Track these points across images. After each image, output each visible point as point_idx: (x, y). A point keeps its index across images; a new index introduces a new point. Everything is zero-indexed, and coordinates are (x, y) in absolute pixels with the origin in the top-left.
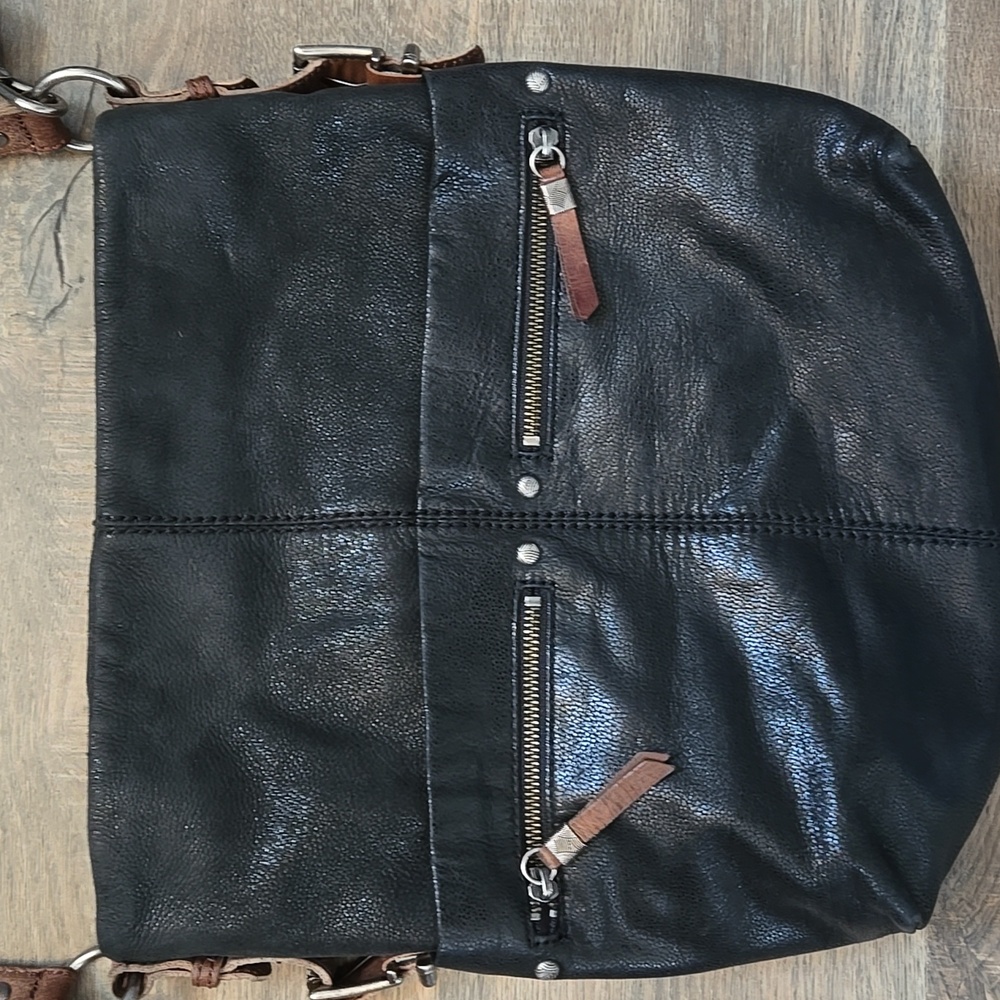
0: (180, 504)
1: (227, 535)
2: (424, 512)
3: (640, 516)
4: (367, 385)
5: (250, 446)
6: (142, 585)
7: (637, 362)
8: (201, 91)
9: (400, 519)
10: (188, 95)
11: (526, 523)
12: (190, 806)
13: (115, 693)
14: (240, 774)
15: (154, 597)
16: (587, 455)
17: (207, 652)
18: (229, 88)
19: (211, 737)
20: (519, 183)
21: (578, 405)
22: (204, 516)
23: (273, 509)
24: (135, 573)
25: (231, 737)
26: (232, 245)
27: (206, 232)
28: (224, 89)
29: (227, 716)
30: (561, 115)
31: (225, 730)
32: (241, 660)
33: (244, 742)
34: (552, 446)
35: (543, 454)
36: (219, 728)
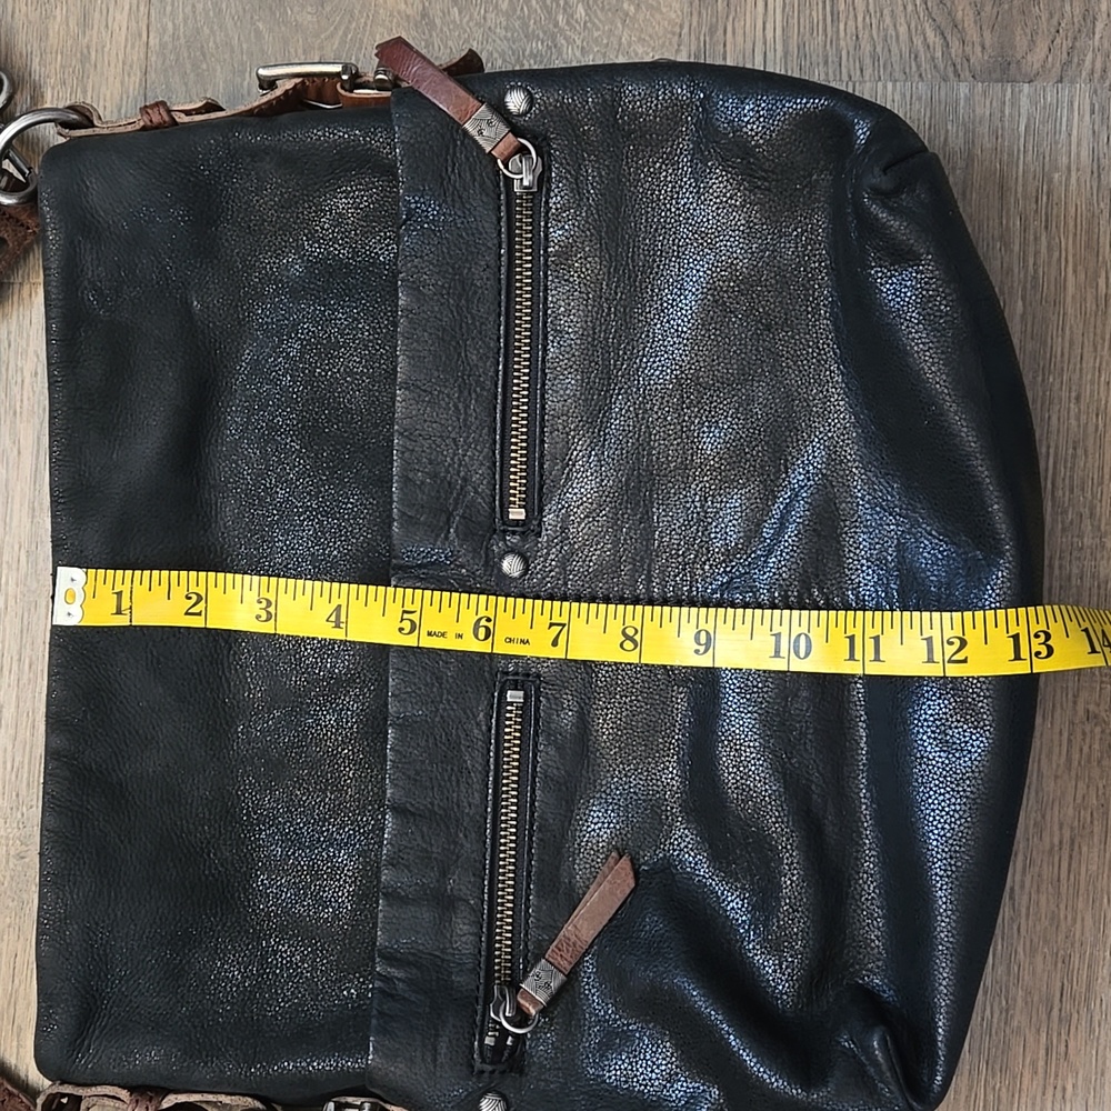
3: (637, 599)
4: (337, 451)
5: (216, 516)
6: (96, 669)
7: (634, 427)
8: (156, 119)
10: (142, 124)
12: (149, 915)
13: (69, 789)
14: (203, 878)
15: (110, 683)
16: (579, 530)
17: (169, 743)
18: (188, 113)
19: (173, 834)
20: (499, 219)
21: (568, 474)
24: (88, 658)
25: (196, 836)
26: (196, 292)
27: (167, 279)
28: (183, 115)
29: (191, 812)
30: (546, 138)
31: (188, 827)
32: (206, 752)
33: (209, 843)
34: (541, 520)
35: (530, 528)
36: (182, 824)
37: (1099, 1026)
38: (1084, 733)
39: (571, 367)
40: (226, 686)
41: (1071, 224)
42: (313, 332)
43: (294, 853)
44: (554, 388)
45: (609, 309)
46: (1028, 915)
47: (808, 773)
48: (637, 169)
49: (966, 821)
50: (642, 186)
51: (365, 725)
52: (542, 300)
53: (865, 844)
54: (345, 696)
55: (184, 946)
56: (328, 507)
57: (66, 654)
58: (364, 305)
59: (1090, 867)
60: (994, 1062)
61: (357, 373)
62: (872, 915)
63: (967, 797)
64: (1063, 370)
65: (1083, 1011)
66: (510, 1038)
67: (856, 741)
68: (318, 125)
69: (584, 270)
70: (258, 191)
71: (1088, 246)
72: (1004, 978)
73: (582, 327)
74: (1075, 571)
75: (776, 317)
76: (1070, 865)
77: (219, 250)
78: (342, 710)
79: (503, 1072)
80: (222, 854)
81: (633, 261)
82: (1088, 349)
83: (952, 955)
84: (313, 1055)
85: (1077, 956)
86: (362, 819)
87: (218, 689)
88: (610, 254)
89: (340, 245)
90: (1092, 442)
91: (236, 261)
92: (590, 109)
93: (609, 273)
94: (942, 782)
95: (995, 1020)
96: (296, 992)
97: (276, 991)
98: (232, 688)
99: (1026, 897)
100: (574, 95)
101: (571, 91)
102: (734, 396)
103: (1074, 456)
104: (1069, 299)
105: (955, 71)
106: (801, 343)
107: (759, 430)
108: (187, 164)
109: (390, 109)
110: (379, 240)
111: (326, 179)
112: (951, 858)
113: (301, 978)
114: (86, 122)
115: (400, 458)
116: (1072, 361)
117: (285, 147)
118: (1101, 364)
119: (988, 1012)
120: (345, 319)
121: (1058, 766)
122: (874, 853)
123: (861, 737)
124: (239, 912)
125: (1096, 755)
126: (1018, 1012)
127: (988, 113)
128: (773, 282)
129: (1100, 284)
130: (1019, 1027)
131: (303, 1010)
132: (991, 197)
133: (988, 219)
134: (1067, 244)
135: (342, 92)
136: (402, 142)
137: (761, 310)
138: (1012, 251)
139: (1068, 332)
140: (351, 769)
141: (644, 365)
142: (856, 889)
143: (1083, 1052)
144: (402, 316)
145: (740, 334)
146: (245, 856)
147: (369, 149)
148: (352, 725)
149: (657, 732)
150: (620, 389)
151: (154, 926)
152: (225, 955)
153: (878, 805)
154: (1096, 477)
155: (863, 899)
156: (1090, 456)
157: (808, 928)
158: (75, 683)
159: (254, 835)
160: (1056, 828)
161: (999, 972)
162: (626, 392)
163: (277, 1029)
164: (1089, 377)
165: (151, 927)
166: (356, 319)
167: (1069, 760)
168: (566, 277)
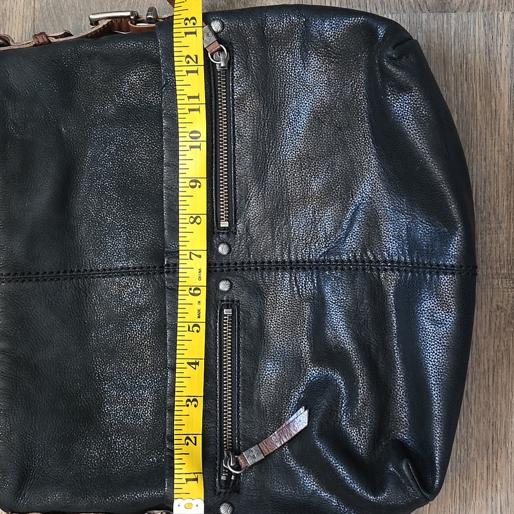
0: (40, 265)
1: (66, 281)
2: (168, 265)
3: (284, 262)
4: (136, 197)
5: (77, 232)
6: (21, 309)
7: (279, 179)
8: (41, 41)
9: (156, 270)
10: (34, 43)
11: (224, 269)
12: (52, 427)
13: (10, 368)
14: (78, 408)
15: (28, 315)
16: (254, 230)
17: (58, 343)
18: (56, 37)
19: (62, 388)
20: (210, 83)
21: (248, 204)
22: (54, 271)
23: (90, 266)
24: (17, 303)
25: (73, 388)
26: (63, 124)
27: (49, 118)
28: (54, 38)
29: (71, 377)
30: (231, 43)
31: (69, 384)
32: (76, 346)
33: (80, 391)
34: (236, 227)
35: (231, 231)
36: (66, 383)
37: (511, 455)
38: (496, 316)
39: (247, 152)
40: (85, 314)
41: (478, 77)
42: (122, 141)
43: (122, 394)
44: (240, 163)
45: (264, 124)
46: (475, 404)
47: (369, 339)
48: (275, 56)
49: (445, 357)
50: (277, 65)
51: (155, 329)
52: (232, 121)
53: (398, 372)
54: (145, 315)
55: (70, 442)
56: (132, 224)
57: (6, 302)
58: (146, 126)
59: (503, 379)
60: (463, 475)
61: (144, 160)
62: (402, 405)
63: (445, 346)
64: (477, 145)
65: (503, 448)
66: (233, 476)
67: (391, 323)
68: (121, 40)
69: (251, 106)
70: (92, 74)
71: (486, 87)
72: (465, 435)
73: (252, 133)
74: (488, 240)
75: (344, 124)
76: (493, 379)
77: (74, 103)
78: (143, 322)
79: (230, 493)
80: (87, 396)
81: (275, 100)
82: (489, 135)
83: (441, 422)
84: (137, 491)
85: (499, 422)
86: (155, 375)
87: (82, 316)
88: (264, 98)
89: (133, 99)
90: (493, 178)
91: (82, 109)
92: (251, 29)
93: (264, 107)
94: (433, 339)
95: (462, 455)
96: (127, 461)
97: (117, 461)
98: (88, 315)
99: (473, 396)
100: (244, 22)
101: (242, 20)
102: (326, 162)
103: (485, 186)
104: (478, 113)
105: (420, 8)
106: (356, 135)
107: (339, 178)
108: (57, 62)
109: (155, 32)
110: (152, 95)
111: (125, 67)
112: (439, 375)
113: (128, 454)
114: (6, 44)
115: (167, 200)
116: (481, 141)
117: (105, 51)
118: (495, 142)
119: (459, 452)
120: (137, 134)
121: (485, 332)
122: (402, 376)
123: (393, 321)
124: (96, 424)
125: (503, 326)
126: (473, 450)
127: (436, 27)
128: (342, 107)
129: (492, 104)
130: (474, 458)
131: (130, 470)
132: (440, 66)
133: (439, 76)
134: (476, 87)
135: (132, 25)
136: (162, 47)
137: (336, 121)
138: (451, 91)
139: (479, 128)
140: (149, 351)
141: (282, 150)
142: (394, 394)
143: (504, 467)
144: (165, 131)
145: (327, 133)
146: (98, 396)
147: (146, 51)
148: (149, 329)
149: (296, 325)
150: (271, 162)
151: (55, 433)
152: (90, 445)
153: (403, 353)
154: (495, 195)
155: (398, 398)
156: (492, 186)
157: (372, 413)
158: (11, 316)
159: (102, 386)
160: (486, 361)
161: (463, 432)
162: (274, 163)
163: (118, 479)
164: (490, 148)
165: (53, 433)
166: (143, 133)
167: (490, 329)
168: (243, 110)
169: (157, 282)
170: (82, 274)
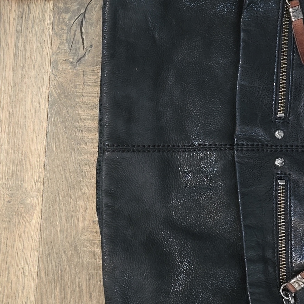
0: (136, 140)
1: (155, 153)
2: (237, 144)
4: (212, 92)
5: (163, 116)
6: (121, 173)
9: (227, 147)
11: (278, 149)
12: (145, 266)
13: (112, 218)
14: (164, 252)
15: (126, 177)
17: (147, 200)
19: (150, 235)
21: (300, 101)
22: (146, 145)
23: (173, 142)
24: (118, 168)
25: (159, 236)
26: (158, 32)
27: (148, 26)
29: (156, 227)
31: (156, 233)
32: (161, 204)
33: (164, 238)
34: (289, 118)
35: (285, 121)
36: (153, 232)
56: (209, 112)
78: (217, 186)
80: (170, 242)
98: (170, 180)
124: (179, 265)
152: (175, 282)
165: (147, 271)
169: (228, 156)
170: (166, 148)
